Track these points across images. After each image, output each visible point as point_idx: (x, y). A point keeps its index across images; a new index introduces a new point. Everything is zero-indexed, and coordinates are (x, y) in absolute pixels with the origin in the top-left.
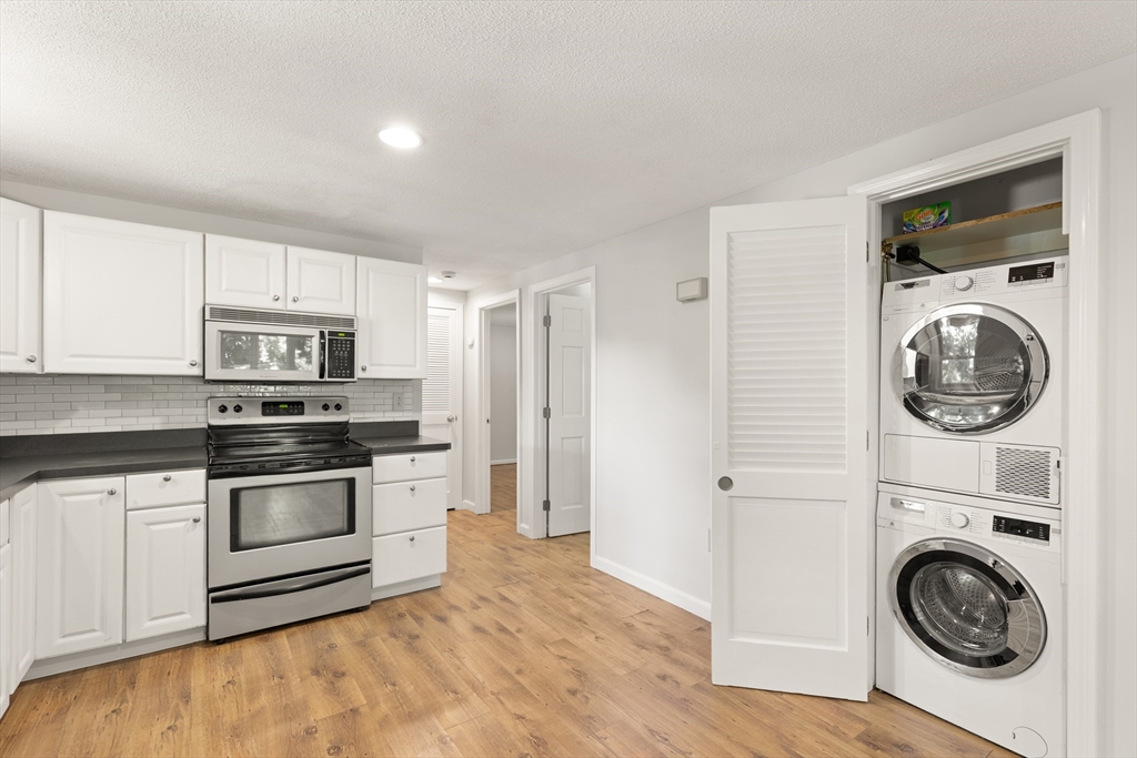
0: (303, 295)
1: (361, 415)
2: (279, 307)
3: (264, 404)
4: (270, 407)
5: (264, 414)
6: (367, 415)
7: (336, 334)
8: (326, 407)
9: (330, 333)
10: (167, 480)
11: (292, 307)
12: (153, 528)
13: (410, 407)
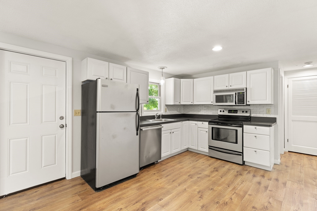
0: (233, 84)
1: (255, 114)
2: (227, 88)
3: (229, 111)
4: (230, 111)
5: (228, 113)
6: (257, 115)
7: (240, 93)
8: (243, 112)
9: (238, 93)
10: (202, 123)
11: (230, 88)
12: (201, 131)
13: (273, 113)
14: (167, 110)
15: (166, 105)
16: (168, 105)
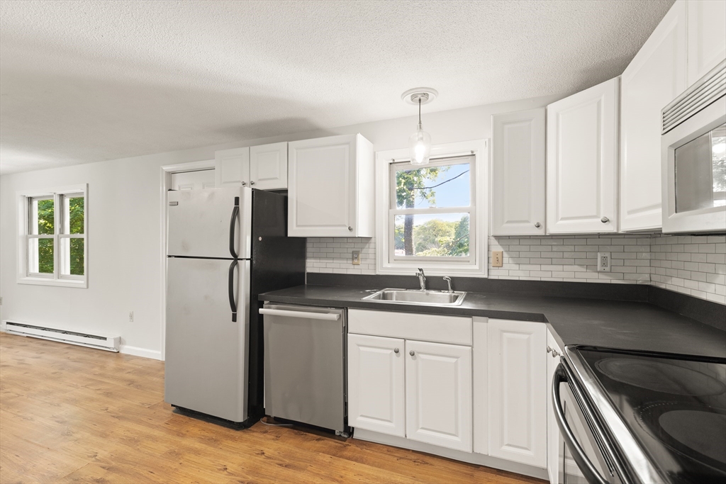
14: (506, 260)
15: (498, 238)
16: (509, 237)
